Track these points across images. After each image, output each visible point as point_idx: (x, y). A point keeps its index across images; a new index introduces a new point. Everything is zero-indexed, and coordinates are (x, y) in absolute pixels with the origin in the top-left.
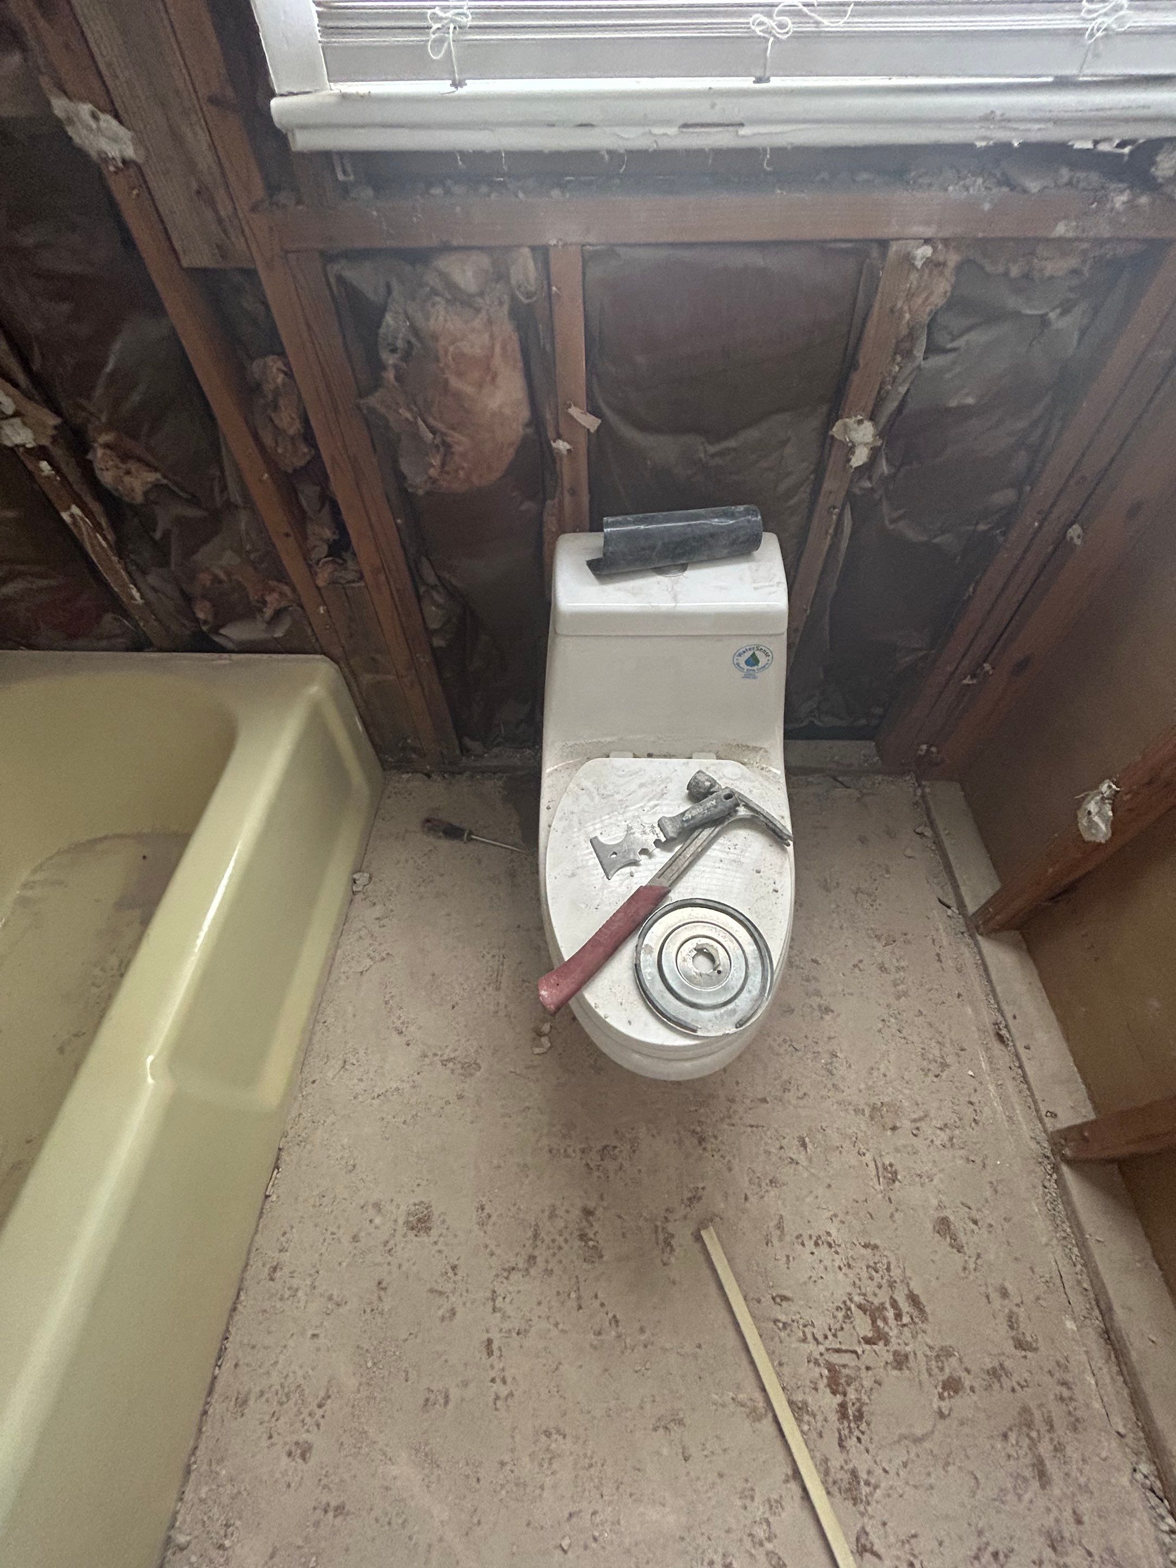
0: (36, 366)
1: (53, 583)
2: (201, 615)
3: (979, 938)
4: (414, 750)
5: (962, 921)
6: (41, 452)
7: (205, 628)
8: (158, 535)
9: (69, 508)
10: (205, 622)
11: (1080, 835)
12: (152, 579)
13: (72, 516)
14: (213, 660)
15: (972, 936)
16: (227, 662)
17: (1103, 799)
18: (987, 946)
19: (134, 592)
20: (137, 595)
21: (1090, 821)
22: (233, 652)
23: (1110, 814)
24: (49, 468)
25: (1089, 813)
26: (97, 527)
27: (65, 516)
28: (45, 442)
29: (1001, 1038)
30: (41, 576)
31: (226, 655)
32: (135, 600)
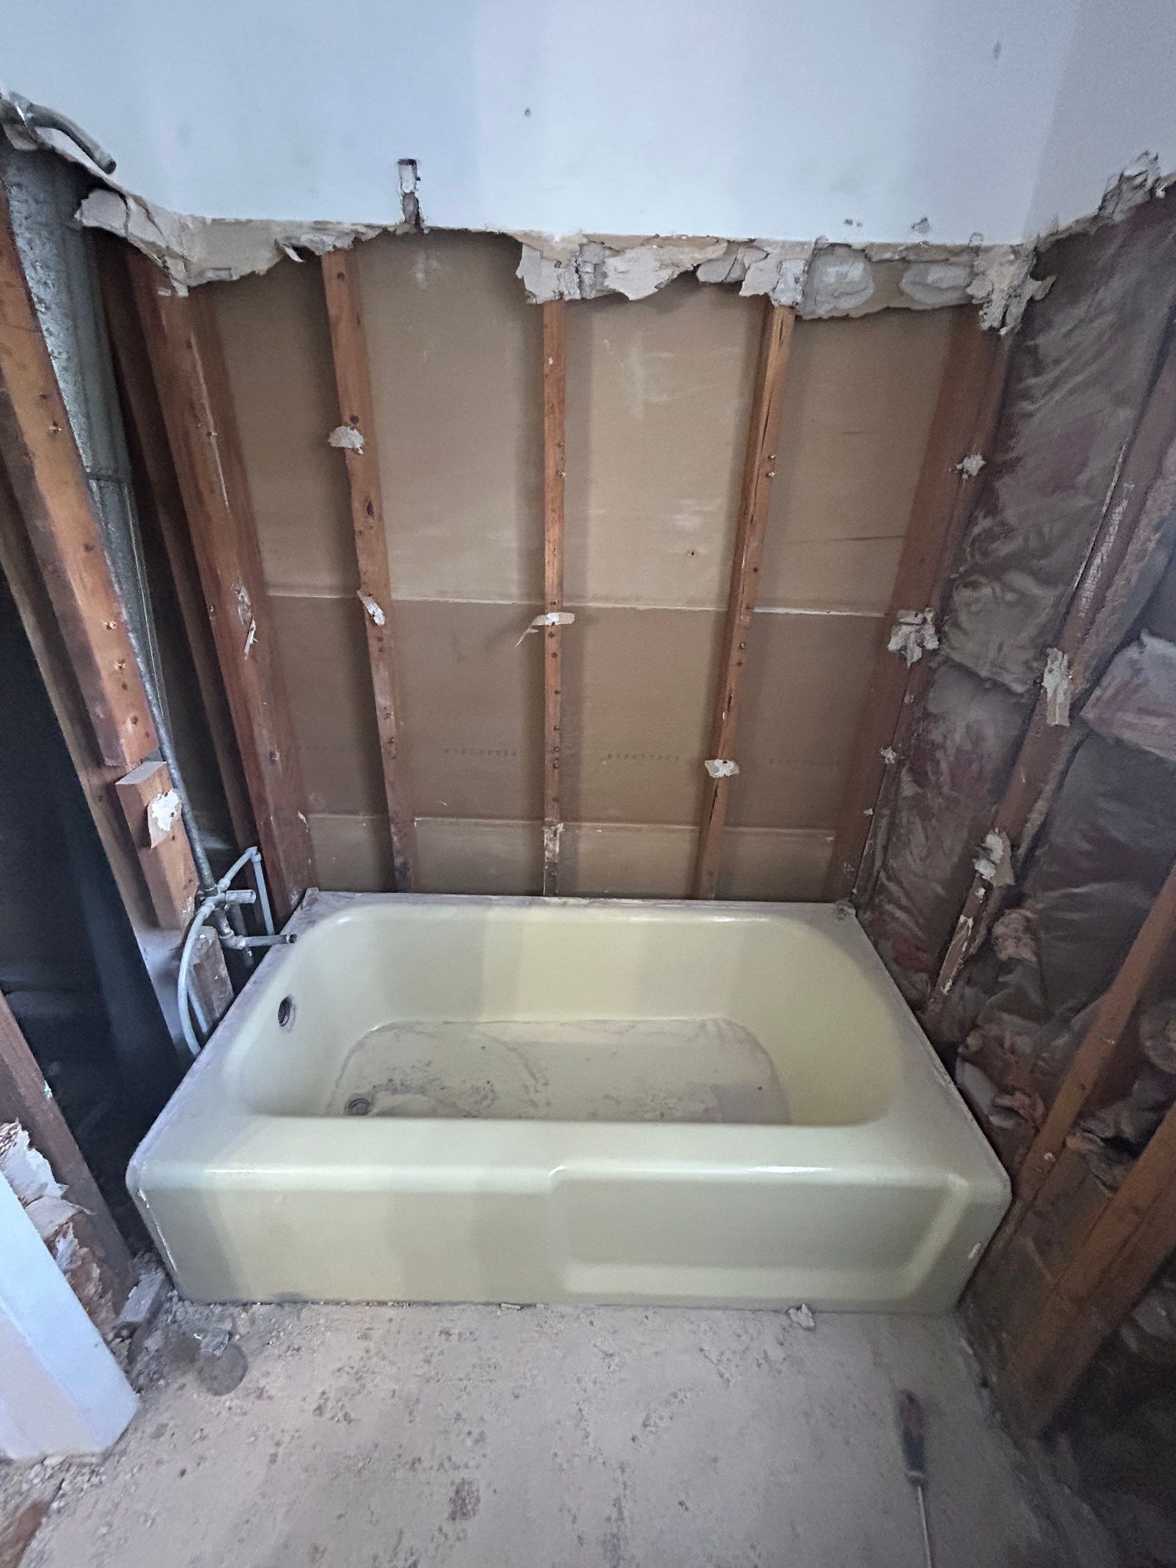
0: (1038, 853)
1: (919, 934)
2: (970, 1040)
4: (1000, 1347)
6: (988, 887)
7: (960, 1050)
8: (1001, 979)
9: (969, 917)
10: (967, 1047)
12: (969, 991)
13: (966, 922)
14: (937, 1069)
16: (943, 1083)
19: (949, 984)
20: (947, 988)
22: (955, 1083)
24: (983, 894)
26: (971, 940)
27: (962, 918)
28: (995, 884)
30: (918, 925)
31: (948, 1078)
32: (944, 988)
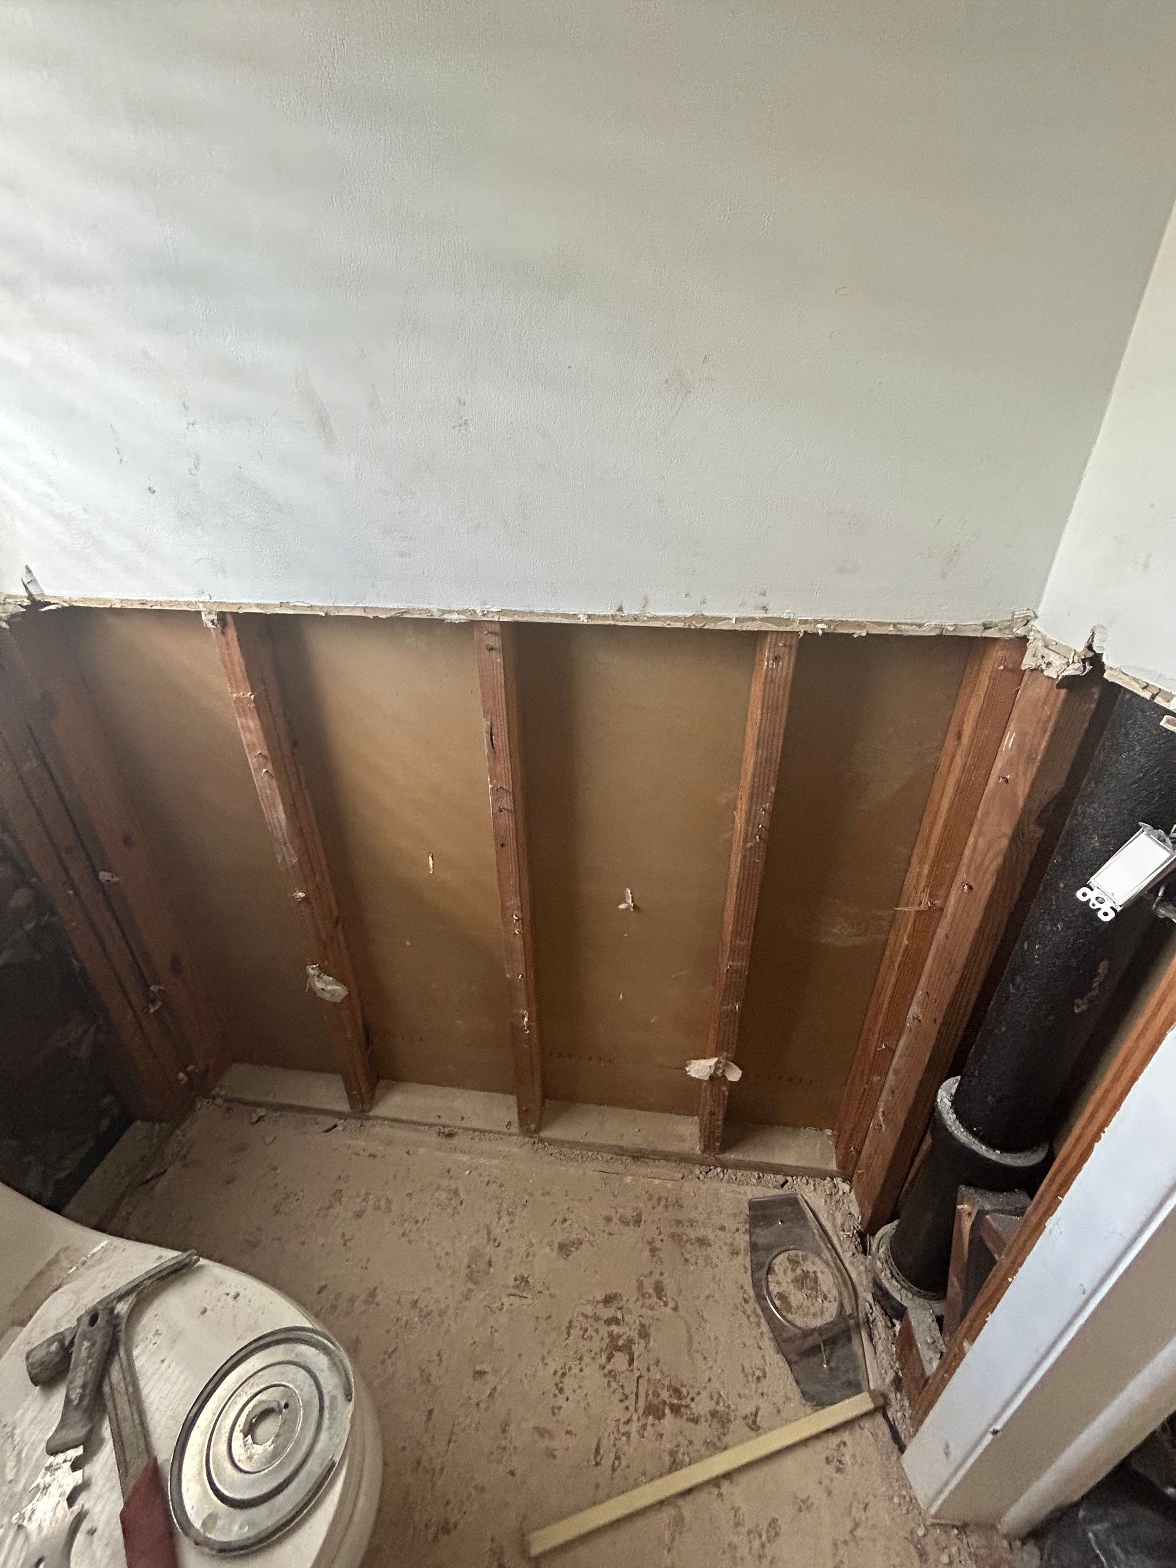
3: (371, 1114)
5: (353, 1121)
11: (334, 1003)
15: (368, 1118)
17: (318, 976)
18: (380, 1110)
21: (329, 992)
23: (331, 978)
25: (323, 989)
29: (450, 1135)
